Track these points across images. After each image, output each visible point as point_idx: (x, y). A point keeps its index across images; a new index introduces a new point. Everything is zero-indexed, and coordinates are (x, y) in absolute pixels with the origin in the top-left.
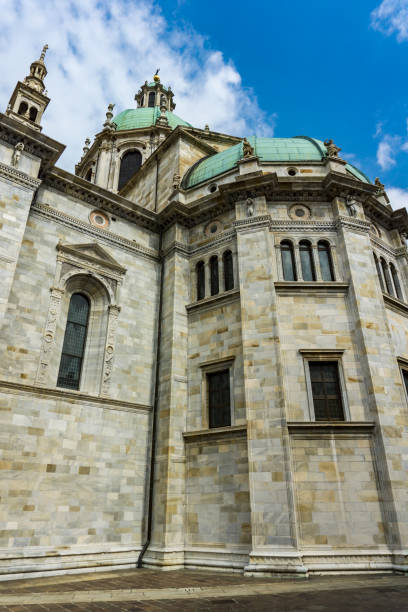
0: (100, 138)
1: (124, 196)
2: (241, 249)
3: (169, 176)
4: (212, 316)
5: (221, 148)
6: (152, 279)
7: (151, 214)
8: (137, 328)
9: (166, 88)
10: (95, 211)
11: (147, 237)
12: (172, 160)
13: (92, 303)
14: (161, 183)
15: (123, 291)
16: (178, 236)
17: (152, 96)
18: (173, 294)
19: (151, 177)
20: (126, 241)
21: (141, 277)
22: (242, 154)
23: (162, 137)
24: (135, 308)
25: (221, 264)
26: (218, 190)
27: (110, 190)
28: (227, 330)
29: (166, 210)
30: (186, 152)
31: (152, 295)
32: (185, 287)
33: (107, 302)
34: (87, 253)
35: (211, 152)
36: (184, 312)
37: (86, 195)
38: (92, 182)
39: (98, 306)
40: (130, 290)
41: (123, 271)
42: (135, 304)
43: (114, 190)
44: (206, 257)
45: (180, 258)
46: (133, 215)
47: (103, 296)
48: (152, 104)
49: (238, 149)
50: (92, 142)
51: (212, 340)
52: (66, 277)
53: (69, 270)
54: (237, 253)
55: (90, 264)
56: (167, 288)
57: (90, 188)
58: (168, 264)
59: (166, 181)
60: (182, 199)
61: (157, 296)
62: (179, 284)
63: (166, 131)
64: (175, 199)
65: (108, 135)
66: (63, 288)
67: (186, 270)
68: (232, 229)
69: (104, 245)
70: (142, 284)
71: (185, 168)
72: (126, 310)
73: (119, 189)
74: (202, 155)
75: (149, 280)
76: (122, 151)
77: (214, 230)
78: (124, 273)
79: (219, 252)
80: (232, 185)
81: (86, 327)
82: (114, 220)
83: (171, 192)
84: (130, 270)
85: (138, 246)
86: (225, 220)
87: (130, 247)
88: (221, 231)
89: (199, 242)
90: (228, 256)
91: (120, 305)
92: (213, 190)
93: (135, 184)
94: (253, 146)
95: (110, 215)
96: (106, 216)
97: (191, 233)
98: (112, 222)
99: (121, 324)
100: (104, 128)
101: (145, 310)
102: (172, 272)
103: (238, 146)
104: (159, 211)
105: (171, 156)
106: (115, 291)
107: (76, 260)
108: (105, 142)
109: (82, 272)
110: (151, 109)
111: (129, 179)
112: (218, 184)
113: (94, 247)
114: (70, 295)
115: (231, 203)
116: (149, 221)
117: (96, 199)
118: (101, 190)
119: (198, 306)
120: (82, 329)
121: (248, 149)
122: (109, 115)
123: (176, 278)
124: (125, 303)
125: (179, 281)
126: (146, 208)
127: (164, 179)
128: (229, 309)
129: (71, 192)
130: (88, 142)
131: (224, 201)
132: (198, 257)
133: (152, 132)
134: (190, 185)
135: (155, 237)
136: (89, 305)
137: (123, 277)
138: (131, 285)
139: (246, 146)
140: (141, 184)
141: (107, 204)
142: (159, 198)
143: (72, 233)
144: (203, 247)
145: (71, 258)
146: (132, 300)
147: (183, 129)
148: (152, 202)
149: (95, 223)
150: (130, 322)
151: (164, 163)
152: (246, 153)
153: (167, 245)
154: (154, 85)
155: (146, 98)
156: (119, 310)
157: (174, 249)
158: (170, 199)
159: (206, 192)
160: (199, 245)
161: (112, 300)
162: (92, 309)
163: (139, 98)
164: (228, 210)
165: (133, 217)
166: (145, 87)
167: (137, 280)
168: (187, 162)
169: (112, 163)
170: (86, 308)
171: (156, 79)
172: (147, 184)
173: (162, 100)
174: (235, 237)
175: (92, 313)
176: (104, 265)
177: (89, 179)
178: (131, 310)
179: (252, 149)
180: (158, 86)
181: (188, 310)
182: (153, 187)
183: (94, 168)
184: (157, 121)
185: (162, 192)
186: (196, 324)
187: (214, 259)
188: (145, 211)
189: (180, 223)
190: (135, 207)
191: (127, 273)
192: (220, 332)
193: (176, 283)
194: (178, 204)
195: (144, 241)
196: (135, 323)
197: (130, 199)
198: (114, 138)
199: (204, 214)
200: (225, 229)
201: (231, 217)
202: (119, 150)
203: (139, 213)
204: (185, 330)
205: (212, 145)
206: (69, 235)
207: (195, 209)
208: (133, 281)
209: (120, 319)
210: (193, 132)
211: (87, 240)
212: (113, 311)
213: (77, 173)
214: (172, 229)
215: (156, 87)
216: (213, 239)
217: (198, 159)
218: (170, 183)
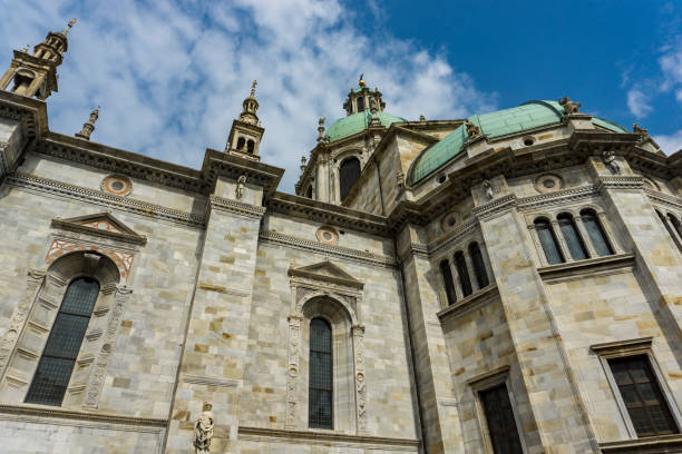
0: (315, 154)
1: (348, 206)
2: (488, 237)
3: (392, 175)
4: (470, 321)
5: (442, 135)
6: (393, 289)
7: (380, 220)
8: (387, 347)
9: (372, 90)
10: (322, 228)
11: (380, 244)
12: (392, 159)
13: (333, 326)
14: (385, 184)
15: (364, 308)
16: (414, 237)
17: (361, 101)
18: (419, 302)
19: (374, 180)
20: (358, 252)
21: (381, 289)
22: (467, 135)
23: (378, 138)
24: (380, 325)
25: (468, 259)
26: (447, 179)
27: (333, 203)
28: (491, 335)
29: (396, 211)
30: (406, 148)
31: (396, 307)
32: (432, 292)
33: (348, 322)
34: (319, 273)
35: (432, 142)
36: (437, 321)
37: (311, 214)
38: (313, 199)
39: (339, 330)
40: (371, 305)
41: (360, 286)
42: (379, 321)
43: (337, 202)
44: (449, 254)
45: (420, 261)
46: (361, 224)
47: (344, 317)
48: (361, 108)
49: (462, 131)
50: (308, 158)
51: (476, 349)
52: (302, 302)
53: (304, 294)
54: (484, 243)
55: (325, 284)
56: (412, 297)
57: (312, 205)
58: (407, 269)
59: (390, 181)
60: (410, 197)
61: (402, 306)
62: (425, 289)
63: (380, 131)
64: (402, 199)
65: (322, 150)
66: (301, 315)
67: (429, 272)
68: (472, 218)
69: (335, 261)
70: (383, 297)
71: (407, 165)
72: (371, 328)
73: (342, 200)
74: (422, 147)
75: (390, 291)
76: (339, 162)
77: (452, 223)
78: (362, 288)
79: (463, 245)
80: (462, 171)
81: (331, 354)
82: (342, 233)
83: (397, 192)
84: (368, 283)
85: (371, 255)
86: (463, 209)
87: (364, 259)
88: (461, 224)
89: (437, 239)
90: (475, 249)
91: (363, 324)
92: (442, 180)
93: (357, 191)
94: (476, 125)
95: (337, 229)
96: (334, 231)
97: (427, 230)
98: (340, 235)
99: (368, 346)
100: (317, 143)
101: (391, 325)
102: (414, 277)
103: (460, 129)
104: (389, 214)
105: (390, 155)
106: (355, 309)
107: (310, 282)
108: (320, 156)
109: (318, 294)
110: (361, 113)
111: (350, 187)
112: (447, 173)
113: (326, 266)
114: (309, 321)
115: (466, 191)
116: (378, 227)
117: (321, 215)
118: (324, 205)
119: (451, 312)
120: (327, 357)
121: (472, 130)
122: (321, 129)
123: (420, 283)
124: (369, 321)
125: (424, 286)
126: (373, 214)
127: (387, 179)
128: (489, 310)
129: (295, 213)
130: (304, 160)
131: (457, 190)
132: (440, 256)
133: (366, 136)
134: (416, 180)
135: (389, 243)
136: (330, 329)
137: (360, 292)
138: (372, 300)
139: (469, 126)
140: (364, 190)
141: (333, 218)
142: (385, 200)
143: (302, 255)
144: (443, 244)
145: (305, 281)
146: (377, 317)
147: (397, 126)
148: (378, 207)
149: (323, 240)
150: (377, 341)
151: (385, 163)
152: (471, 134)
153: (403, 250)
154: (360, 90)
155: (355, 104)
156: (363, 329)
157: (411, 252)
158: (397, 199)
159: (435, 184)
160: (439, 243)
161: (354, 319)
162: (334, 333)
163: (348, 107)
164: (464, 198)
165: (361, 227)
166: (352, 95)
167: (378, 293)
168: (408, 158)
169: (331, 176)
170: (327, 333)
171: (361, 84)
172: (370, 188)
173: (371, 102)
174: (478, 226)
175: (334, 338)
176: (339, 283)
177: (310, 196)
178: (376, 327)
179: (477, 128)
180: (365, 90)
181: (440, 318)
182: (377, 190)
183: (313, 184)
184: (370, 124)
185: (388, 193)
186: (453, 333)
187: (459, 256)
188: (372, 218)
189: (413, 223)
190: (362, 215)
191: (365, 287)
192: (483, 339)
193: (421, 289)
194: (408, 204)
195: (377, 248)
196: (382, 342)
197: (354, 208)
198: (329, 151)
199: (437, 208)
200: (465, 218)
201: (469, 205)
202: (335, 161)
203: (367, 221)
204: (442, 342)
205: (432, 134)
206: (299, 257)
207: (427, 204)
208: (372, 295)
209: (366, 340)
210: (408, 127)
211: (318, 259)
212: (356, 332)
213: (298, 194)
214: (405, 230)
215: (362, 92)
216: (454, 233)
217: (419, 151)
218: (394, 183)
